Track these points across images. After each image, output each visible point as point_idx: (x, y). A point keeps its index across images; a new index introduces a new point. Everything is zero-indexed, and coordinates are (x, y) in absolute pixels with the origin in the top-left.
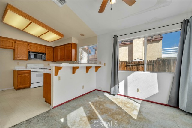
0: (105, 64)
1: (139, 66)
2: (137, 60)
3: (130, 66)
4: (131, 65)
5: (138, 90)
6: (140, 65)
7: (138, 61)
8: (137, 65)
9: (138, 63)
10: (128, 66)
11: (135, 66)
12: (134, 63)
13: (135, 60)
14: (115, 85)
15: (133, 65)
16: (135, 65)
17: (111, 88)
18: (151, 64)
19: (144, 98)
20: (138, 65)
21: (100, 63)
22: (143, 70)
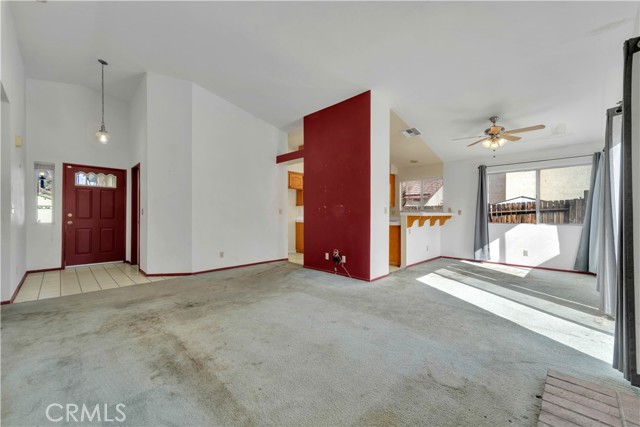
0: (460, 212)
1: (525, 216)
2: (521, 201)
3: (499, 214)
4: (504, 214)
5: (525, 253)
6: (528, 213)
7: (524, 203)
8: (518, 213)
9: (523, 208)
10: (494, 215)
11: (515, 216)
12: (513, 209)
13: (516, 201)
14: (482, 246)
15: (508, 214)
16: (513, 213)
17: (475, 250)
18: (559, 211)
19: (535, 265)
20: (524, 213)
21: (450, 211)
22: (533, 222)
